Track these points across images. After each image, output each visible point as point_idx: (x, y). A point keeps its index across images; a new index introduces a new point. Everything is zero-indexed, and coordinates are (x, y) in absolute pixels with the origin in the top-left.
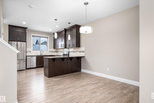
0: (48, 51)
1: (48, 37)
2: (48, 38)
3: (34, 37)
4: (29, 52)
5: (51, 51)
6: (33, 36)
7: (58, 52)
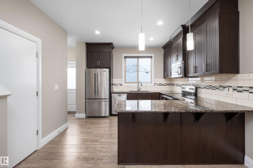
0: (153, 84)
1: (153, 55)
2: (151, 57)
3: (127, 59)
4: (119, 85)
5: (158, 83)
6: (125, 57)
7: (173, 85)
